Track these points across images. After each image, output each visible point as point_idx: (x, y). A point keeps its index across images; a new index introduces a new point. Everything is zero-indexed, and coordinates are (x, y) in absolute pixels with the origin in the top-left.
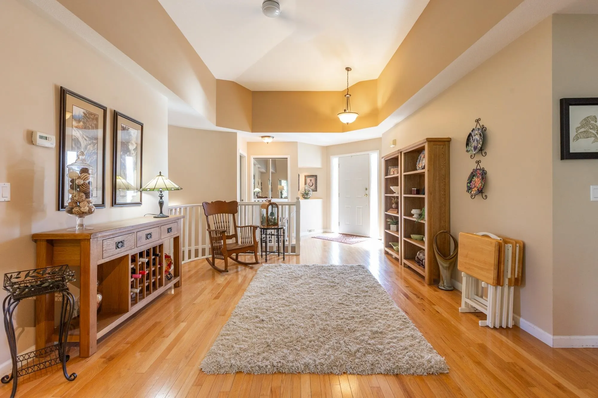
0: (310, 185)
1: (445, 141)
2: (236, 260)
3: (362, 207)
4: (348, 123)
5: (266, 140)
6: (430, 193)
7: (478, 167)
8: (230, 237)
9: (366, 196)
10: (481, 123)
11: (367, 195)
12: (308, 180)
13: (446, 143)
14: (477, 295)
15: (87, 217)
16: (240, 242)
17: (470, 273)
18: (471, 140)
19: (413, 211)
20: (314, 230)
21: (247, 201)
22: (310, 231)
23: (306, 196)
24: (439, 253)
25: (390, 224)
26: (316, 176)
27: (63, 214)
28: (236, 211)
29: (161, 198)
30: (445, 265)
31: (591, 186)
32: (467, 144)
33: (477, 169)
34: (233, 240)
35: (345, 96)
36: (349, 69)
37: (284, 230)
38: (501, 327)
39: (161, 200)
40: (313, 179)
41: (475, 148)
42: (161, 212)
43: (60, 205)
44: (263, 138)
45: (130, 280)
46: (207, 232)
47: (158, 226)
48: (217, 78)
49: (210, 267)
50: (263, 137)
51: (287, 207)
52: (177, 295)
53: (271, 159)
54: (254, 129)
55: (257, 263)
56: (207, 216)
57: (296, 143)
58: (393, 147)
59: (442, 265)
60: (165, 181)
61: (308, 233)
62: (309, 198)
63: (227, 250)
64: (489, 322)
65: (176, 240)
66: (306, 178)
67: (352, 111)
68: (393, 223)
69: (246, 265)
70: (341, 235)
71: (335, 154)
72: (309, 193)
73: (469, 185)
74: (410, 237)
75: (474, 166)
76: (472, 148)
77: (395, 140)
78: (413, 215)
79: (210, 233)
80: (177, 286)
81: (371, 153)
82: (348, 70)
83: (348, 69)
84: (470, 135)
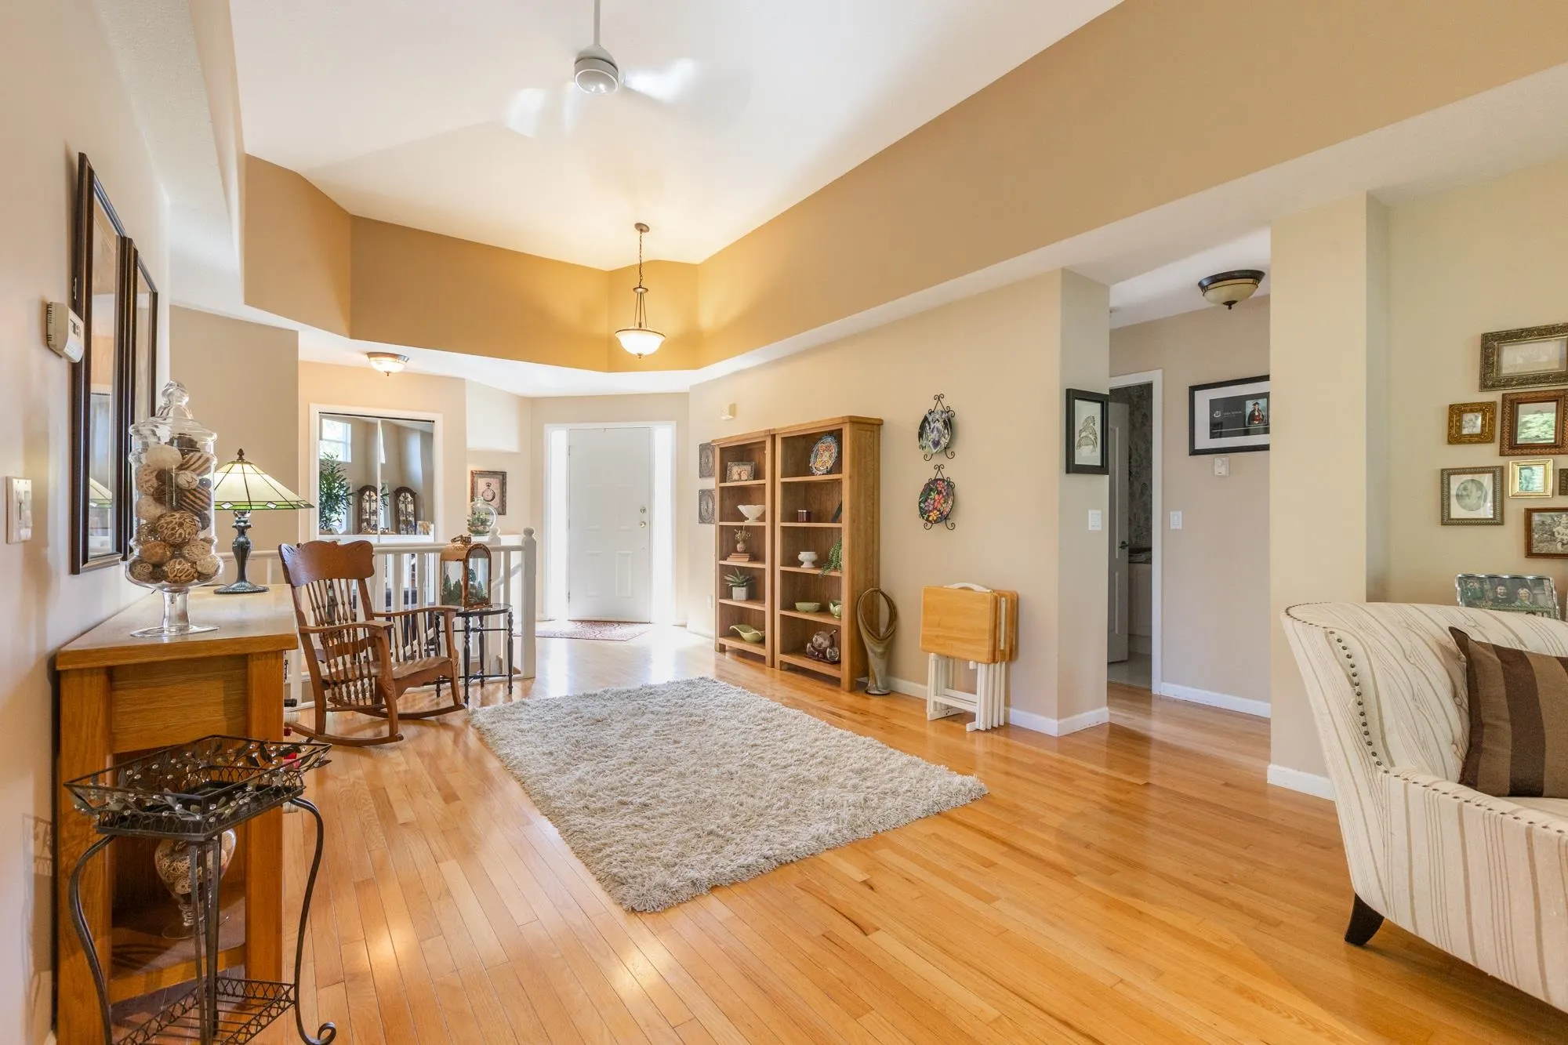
0: (486, 497)
1: (874, 424)
3: (631, 552)
4: (640, 355)
5: (387, 364)
6: (853, 520)
7: (939, 476)
9: (642, 525)
10: (946, 402)
11: (646, 524)
12: (482, 483)
13: (875, 427)
14: (948, 687)
17: (947, 652)
18: (928, 428)
19: (803, 556)
23: (481, 528)
24: (869, 628)
25: (732, 586)
26: (503, 475)
28: (371, 572)
29: (242, 531)
30: (879, 650)
31: (1090, 511)
32: (921, 435)
33: (936, 480)
35: (635, 289)
36: (644, 228)
37: (510, 615)
38: (993, 727)
39: (242, 539)
40: (495, 482)
41: (936, 444)
42: (242, 577)
43: (81, 555)
44: (372, 359)
48: (247, 153)
50: (371, 354)
53: (379, 421)
54: (356, 328)
55: (457, 707)
56: (295, 588)
57: (461, 381)
58: (727, 420)
59: (873, 652)
63: (394, 679)
64: (980, 723)
66: (475, 479)
67: (648, 328)
68: (740, 583)
70: (579, 624)
71: (556, 420)
72: (487, 519)
73: (922, 505)
74: (793, 608)
75: (932, 474)
76: (930, 443)
77: (735, 405)
78: (802, 563)
79: (306, 637)
81: (654, 426)
82: (641, 230)
83: (641, 228)
84: (926, 419)
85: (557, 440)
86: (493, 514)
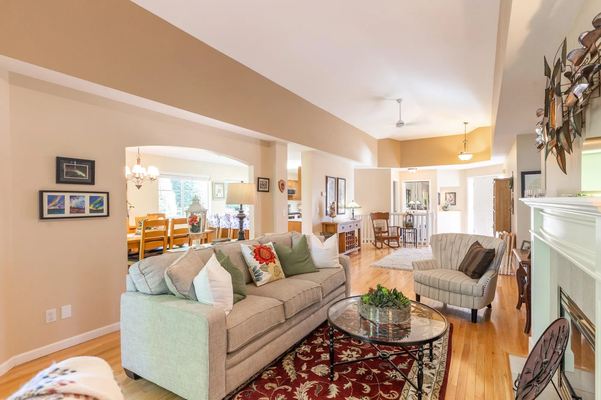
0: (449, 200)
1: (507, 180)
2: (388, 245)
4: (465, 160)
5: (412, 171)
8: (385, 232)
12: (448, 196)
15: (334, 218)
16: (390, 235)
21: (399, 212)
23: (445, 209)
26: (455, 193)
27: (328, 216)
28: (389, 218)
29: (353, 211)
34: (386, 234)
35: (463, 142)
36: (467, 123)
37: (417, 230)
40: (452, 196)
42: (353, 217)
43: (327, 214)
45: (346, 241)
46: (373, 228)
47: (353, 223)
48: (378, 138)
49: (375, 247)
50: (409, 169)
51: (420, 217)
52: (359, 254)
54: (402, 166)
55: (399, 247)
56: (373, 220)
57: (435, 170)
60: (355, 204)
62: (448, 210)
63: (382, 238)
65: (359, 230)
66: (446, 195)
67: (468, 153)
69: (393, 248)
71: (470, 176)
72: (448, 206)
79: (374, 229)
80: (359, 250)
83: (465, 123)
85: (471, 181)
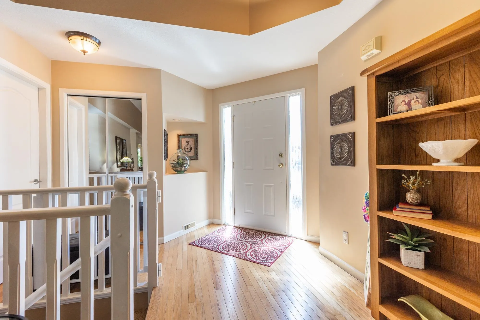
0: (186, 150)
3: (273, 184)
9: (281, 166)
11: (283, 165)
20: (193, 225)
22: (187, 227)
23: (179, 169)
26: (196, 136)
61: (183, 232)
62: (185, 171)
66: (180, 139)
70: (239, 230)
71: (226, 101)
72: (184, 163)
77: (381, 37)
81: (288, 95)
86: (186, 160)
